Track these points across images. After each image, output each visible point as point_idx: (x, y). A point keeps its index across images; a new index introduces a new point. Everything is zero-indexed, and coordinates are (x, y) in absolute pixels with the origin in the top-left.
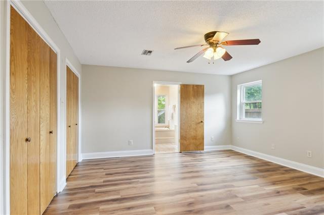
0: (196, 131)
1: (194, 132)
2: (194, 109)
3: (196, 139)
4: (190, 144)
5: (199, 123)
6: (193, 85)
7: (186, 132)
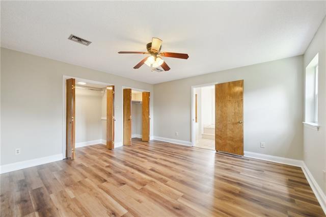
0: (233, 132)
1: (231, 132)
2: (230, 108)
3: (232, 140)
4: (225, 145)
5: (236, 123)
6: (229, 83)
7: (221, 131)
